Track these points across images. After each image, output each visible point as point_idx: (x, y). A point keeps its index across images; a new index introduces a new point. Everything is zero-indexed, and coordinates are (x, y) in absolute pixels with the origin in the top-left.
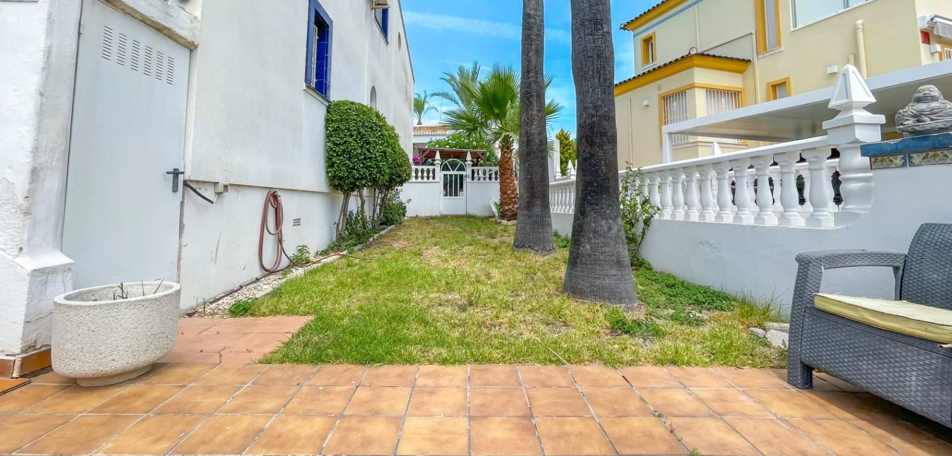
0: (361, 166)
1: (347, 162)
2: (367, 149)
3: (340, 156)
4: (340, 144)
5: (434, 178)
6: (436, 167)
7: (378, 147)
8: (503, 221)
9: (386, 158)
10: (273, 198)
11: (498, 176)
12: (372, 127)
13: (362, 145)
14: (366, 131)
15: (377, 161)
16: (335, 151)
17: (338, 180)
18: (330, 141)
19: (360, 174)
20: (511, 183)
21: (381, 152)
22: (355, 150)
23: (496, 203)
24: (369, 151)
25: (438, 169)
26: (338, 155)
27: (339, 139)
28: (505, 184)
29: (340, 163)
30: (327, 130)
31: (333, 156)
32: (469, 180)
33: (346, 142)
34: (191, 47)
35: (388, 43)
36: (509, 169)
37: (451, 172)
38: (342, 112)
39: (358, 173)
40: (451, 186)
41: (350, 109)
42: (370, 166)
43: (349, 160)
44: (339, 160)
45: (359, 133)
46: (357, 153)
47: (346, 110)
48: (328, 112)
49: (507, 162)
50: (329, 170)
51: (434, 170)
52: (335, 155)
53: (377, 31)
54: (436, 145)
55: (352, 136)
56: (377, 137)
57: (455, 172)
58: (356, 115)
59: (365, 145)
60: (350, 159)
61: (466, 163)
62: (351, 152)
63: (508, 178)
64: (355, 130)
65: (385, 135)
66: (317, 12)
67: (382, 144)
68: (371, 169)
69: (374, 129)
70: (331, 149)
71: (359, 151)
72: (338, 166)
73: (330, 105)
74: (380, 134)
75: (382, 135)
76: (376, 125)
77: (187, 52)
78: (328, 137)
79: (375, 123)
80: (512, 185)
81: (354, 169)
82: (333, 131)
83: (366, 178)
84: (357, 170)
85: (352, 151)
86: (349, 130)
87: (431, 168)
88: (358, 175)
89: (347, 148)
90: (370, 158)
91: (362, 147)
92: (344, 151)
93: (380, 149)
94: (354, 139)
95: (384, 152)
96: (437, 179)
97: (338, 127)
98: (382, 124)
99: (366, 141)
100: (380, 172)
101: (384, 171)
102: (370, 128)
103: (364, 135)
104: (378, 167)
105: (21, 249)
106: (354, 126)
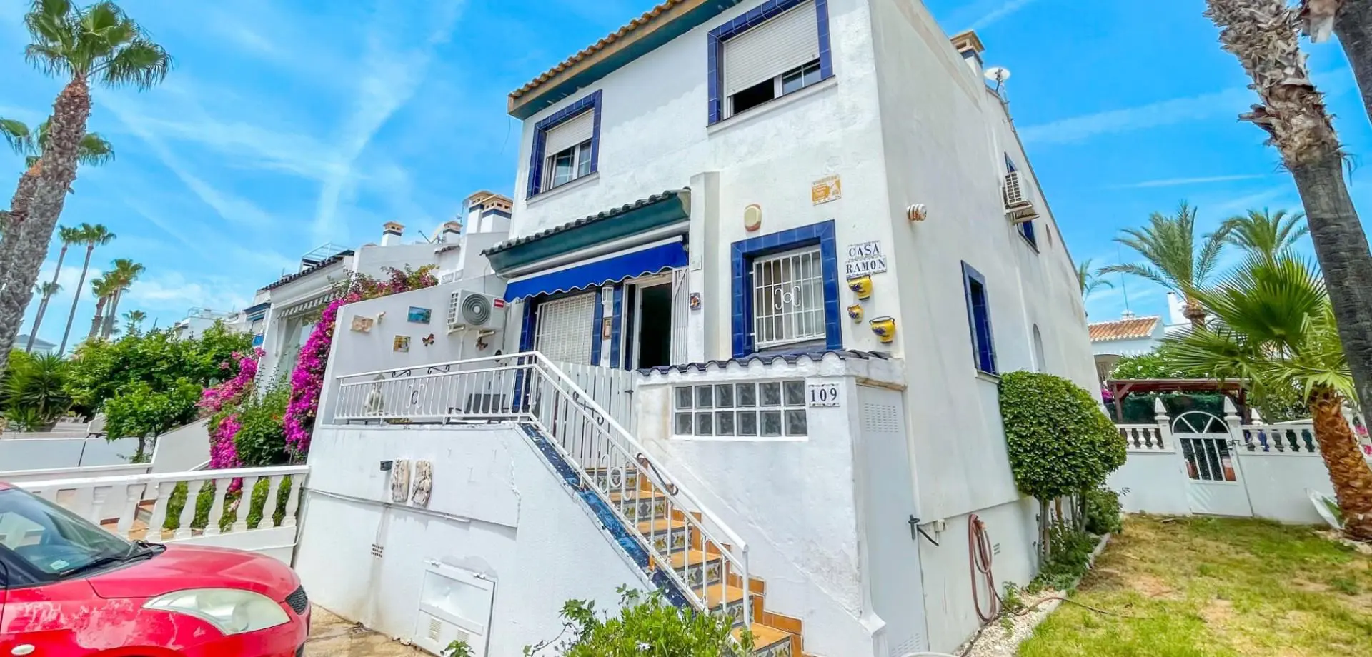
0: (1062, 466)
1: (1041, 461)
2: (1066, 441)
3: (1029, 452)
4: (1026, 436)
5: (1160, 443)
6: (1160, 426)
7: (1081, 437)
8: (1358, 544)
9: (1095, 450)
10: (976, 527)
11: (1315, 442)
12: (1066, 410)
13: (1058, 436)
14: (1059, 416)
15: (1084, 457)
16: (1020, 446)
17: (1030, 484)
18: (1011, 432)
19: (1063, 479)
20: (1357, 465)
21: (1088, 443)
22: (1049, 443)
23: (1327, 502)
24: (1069, 444)
25: (1165, 430)
26: (1026, 451)
27: (1023, 429)
28: (1340, 467)
29: (1031, 462)
30: (1004, 416)
31: (1020, 452)
32: (1242, 450)
33: (1034, 432)
34: (902, 389)
35: (1038, 252)
36: (1341, 437)
37: (1196, 435)
38: (1021, 392)
39: (1060, 477)
40: (1202, 460)
41: (1030, 386)
42: (1076, 466)
43: (1044, 458)
44: (1029, 457)
45: (1051, 419)
46: (1054, 448)
47: (1025, 388)
48: (1001, 392)
49: (1333, 423)
50: (1017, 470)
51: (1158, 433)
52: (1022, 451)
53: (1022, 244)
54: (1136, 365)
55: (1040, 424)
56: (1076, 423)
57: (1204, 435)
58: (1040, 394)
59: (1062, 435)
60: (1044, 456)
61: (1226, 418)
62: (1043, 446)
63: (1346, 456)
64: (1044, 416)
65: (1088, 417)
66: (971, 279)
67: (1086, 432)
68: (1078, 470)
69: (1070, 411)
70: (1015, 443)
71: (1056, 445)
72: (1028, 466)
73: (1001, 382)
74: (1080, 417)
75: (1083, 418)
76: (1071, 405)
77: (899, 393)
78: (1007, 426)
79: (1068, 402)
80: (1359, 469)
81: (1054, 471)
82: (1013, 419)
83: (1073, 484)
84: (1058, 472)
85: (1046, 445)
86: (1035, 416)
87: (1151, 427)
88: (1060, 479)
89: (1038, 441)
90: (1074, 454)
91: (1058, 439)
92: (1033, 445)
93: (1085, 439)
94: (1044, 429)
95: (1092, 443)
96: (1168, 447)
97: (1020, 413)
98: (1079, 402)
99: (1062, 430)
100: (1091, 473)
101: (1096, 470)
102: (1064, 410)
103: (1058, 422)
104: (1088, 466)
105: (861, 612)
106: (1041, 410)
